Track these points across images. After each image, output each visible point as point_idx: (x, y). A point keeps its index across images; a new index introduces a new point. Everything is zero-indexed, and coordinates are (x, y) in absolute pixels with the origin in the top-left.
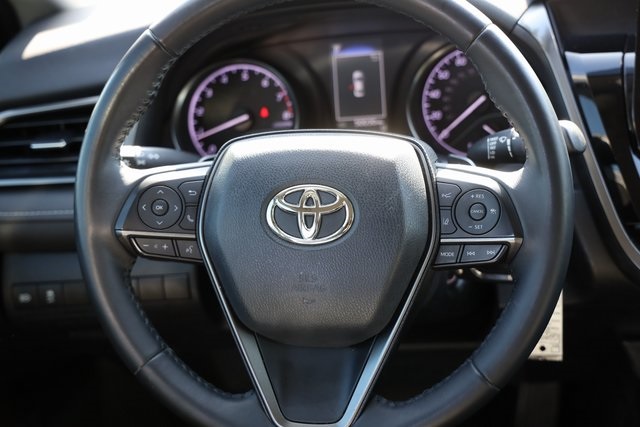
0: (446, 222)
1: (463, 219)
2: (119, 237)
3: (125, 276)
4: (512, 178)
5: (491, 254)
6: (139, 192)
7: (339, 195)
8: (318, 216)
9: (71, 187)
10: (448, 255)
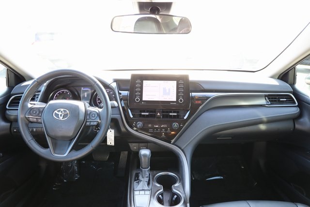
0: (88, 117)
1: (91, 117)
2: (26, 117)
3: (27, 125)
4: (100, 110)
5: (95, 123)
6: (31, 109)
7: (67, 111)
8: (63, 115)
9: (17, 109)
10: (88, 123)
